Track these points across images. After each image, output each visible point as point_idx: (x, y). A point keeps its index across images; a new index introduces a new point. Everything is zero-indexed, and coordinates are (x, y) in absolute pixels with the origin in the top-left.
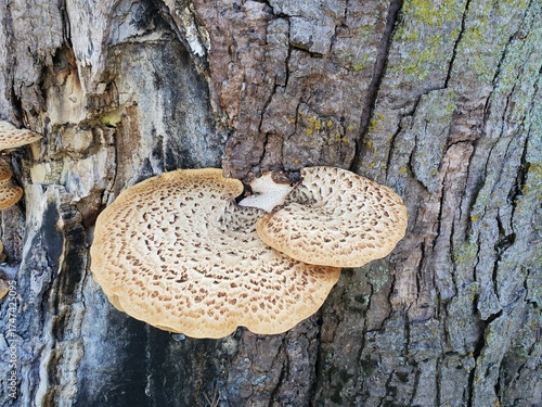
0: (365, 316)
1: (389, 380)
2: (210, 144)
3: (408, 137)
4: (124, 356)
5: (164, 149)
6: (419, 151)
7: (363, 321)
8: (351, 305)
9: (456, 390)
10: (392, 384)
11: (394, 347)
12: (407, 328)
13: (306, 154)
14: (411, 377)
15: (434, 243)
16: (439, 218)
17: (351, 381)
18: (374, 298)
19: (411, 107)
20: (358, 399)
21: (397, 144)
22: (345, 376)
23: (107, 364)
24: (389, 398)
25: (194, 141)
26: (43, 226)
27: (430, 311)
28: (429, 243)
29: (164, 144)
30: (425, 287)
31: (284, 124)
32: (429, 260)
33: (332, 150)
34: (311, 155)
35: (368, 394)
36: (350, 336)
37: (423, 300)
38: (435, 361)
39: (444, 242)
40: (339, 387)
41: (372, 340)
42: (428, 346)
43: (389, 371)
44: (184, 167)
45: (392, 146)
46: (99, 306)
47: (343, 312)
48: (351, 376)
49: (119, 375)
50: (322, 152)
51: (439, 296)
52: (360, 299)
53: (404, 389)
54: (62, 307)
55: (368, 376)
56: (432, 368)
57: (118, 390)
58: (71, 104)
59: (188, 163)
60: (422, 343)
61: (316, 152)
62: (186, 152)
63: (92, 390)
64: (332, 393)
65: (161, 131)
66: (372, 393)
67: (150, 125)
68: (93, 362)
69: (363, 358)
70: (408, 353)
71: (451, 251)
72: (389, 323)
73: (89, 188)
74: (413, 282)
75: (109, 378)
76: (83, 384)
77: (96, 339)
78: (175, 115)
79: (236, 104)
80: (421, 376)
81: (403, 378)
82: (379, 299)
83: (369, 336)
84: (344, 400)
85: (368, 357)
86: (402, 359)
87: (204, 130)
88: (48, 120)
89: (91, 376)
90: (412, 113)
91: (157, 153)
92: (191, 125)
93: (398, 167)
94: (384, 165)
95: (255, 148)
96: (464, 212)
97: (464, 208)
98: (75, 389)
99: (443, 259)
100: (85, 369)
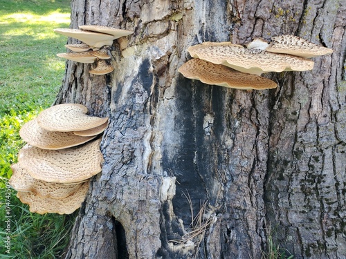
0: (296, 123)
1: (310, 161)
2: (224, 29)
3: (320, 18)
4: (183, 140)
5: (204, 30)
6: (324, 28)
7: (295, 126)
8: (289, 117)
9: (343, 165)
10: (311, 163)
11: (312, 140)
12: (318, 129)
13: (274, 29)
14: (320, 158)
15: (329, 79)
16: (331, 66)
17: (289, 164)
18: (301, 111)
19: (321, 5)
20: (294, 175)
21: (316, 23)
22: (286, 163)
23: (176, 142)
24: (310, 172)
25: (217, 28)
26: (139, 73)
27: (327, 119)
28: (326, 80)
29: (205, 28)
30: (326, 104)
31: (266, 12)
32: (326, 89)
33: (287, 26)
34: (276, 31)
35: (299, 170)
36: (289, 137)
37: (325, 112)
38: (331, 148)
39: (333, 80)
40: (283, 170)
41: (300, 137)
42: (328, 139)
43: (309, 156)
44: (212, 41)
45: (314, 24)
46: (169, 114)
47: (284, 123)
48: (289, 162)
49: (182, 149)
50: (281, 28)
51: (332, 110)
52: (294, 113)
53: (317, 165)
54: (153, 112)
55: (298, 159)
56: (330, 153)
57: (181, 159)
58: (157, 11)
59: (213, 40)
60: (324, 138)
61: (279, 28)
62: (213, 33)
63: (170, 156)
64: (278, 176)
65: (204, 21)
66: (301, 170)
67: (198, 18)
68: (169, 141)
69: (295, 150)
70: (318, 143)
71: (336, 85)
72: (309, 125)
73: (166, 51)
74: (320, 102)
75: (177, 150)
76: (165, 153)
77: (169, 130)
78: (210, 14)
79: (243, 5)
80: (326, 157)
81: (316, 159)
82: (304, 112)
83: (299, 135)
84: (286, 178)
85: (298, 149)
86: (315, 148)
87: (222, 22)
88: (141, 21)
89: (169, 149)
90: (322, 7)
91: (201, 32)
92: (216, 19)
93: (316, 35)
94: (310, 33)
95: (250, 28)
96: (341, 64)
97: (341, 62)
98: (161, 156)
99: (333, 89)
100: (165, 146)
